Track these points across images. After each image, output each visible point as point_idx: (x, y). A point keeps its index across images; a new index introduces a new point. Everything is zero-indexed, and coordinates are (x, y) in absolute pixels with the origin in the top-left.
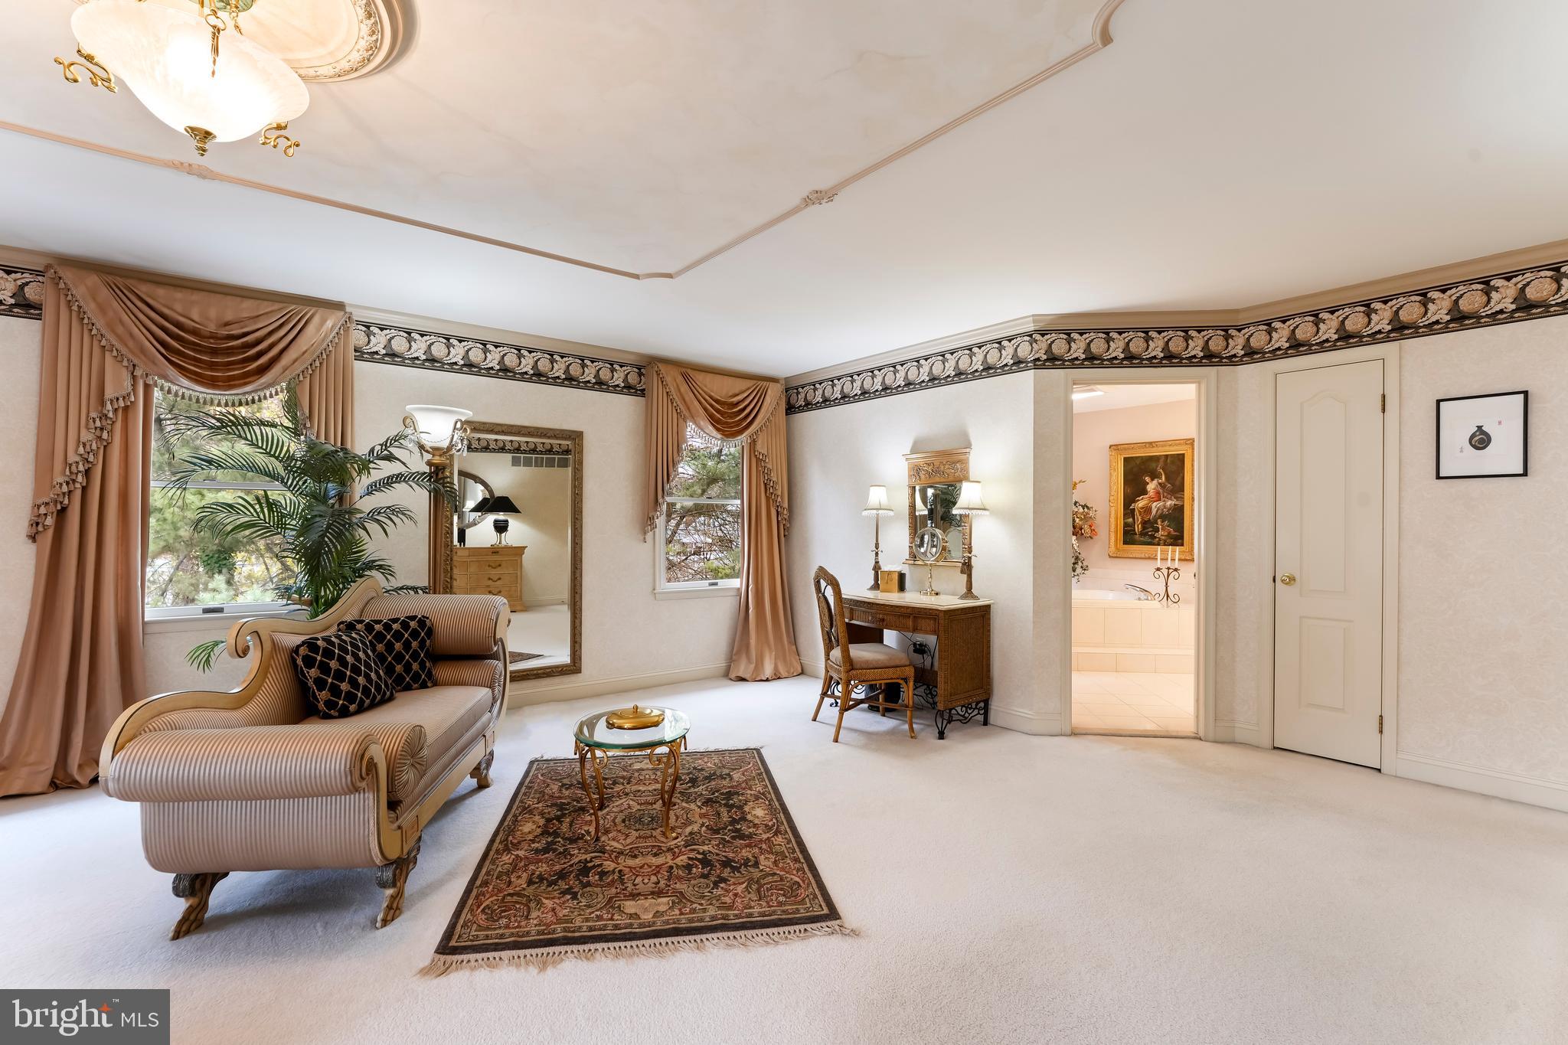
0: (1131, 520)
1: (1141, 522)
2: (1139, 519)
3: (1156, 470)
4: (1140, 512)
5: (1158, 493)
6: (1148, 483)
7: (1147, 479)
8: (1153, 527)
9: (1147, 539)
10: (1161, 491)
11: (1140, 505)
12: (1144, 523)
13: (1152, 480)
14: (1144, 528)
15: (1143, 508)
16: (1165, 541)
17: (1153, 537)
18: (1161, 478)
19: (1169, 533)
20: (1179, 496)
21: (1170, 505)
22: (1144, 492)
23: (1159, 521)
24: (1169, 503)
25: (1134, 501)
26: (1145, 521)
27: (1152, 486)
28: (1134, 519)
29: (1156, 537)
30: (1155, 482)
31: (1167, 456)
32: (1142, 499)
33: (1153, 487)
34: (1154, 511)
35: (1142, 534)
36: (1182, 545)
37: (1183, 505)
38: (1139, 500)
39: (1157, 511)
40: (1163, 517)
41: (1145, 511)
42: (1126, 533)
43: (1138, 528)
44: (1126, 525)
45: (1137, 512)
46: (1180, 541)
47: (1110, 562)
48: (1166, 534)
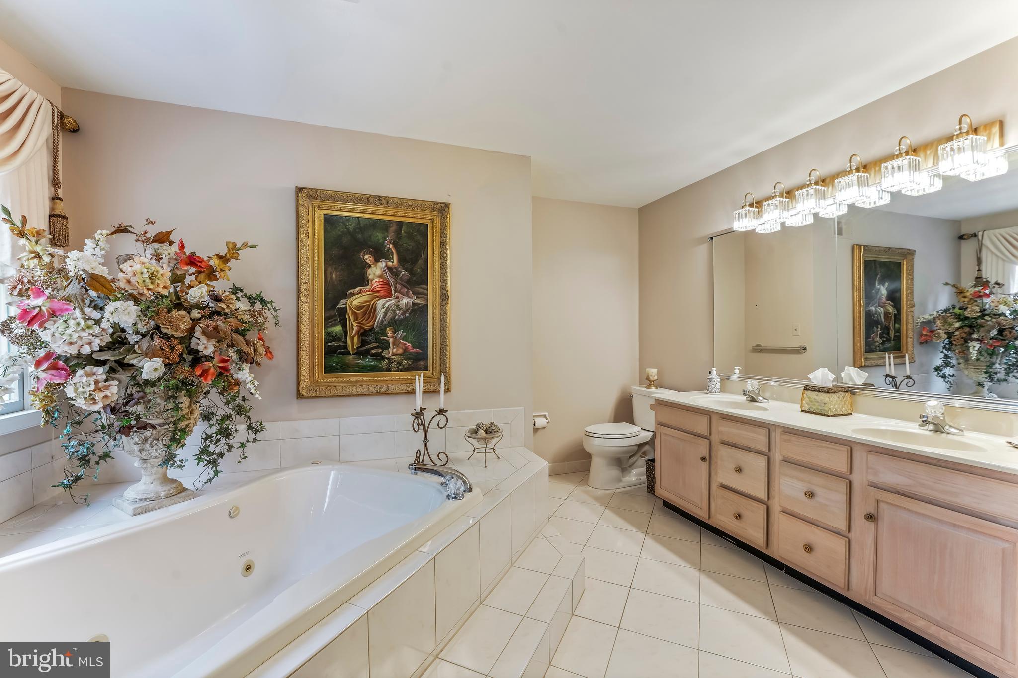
0: (338, 329)
1: (358, 332)
2: (354, 327)
3: (383, 244)
4: (355, 314)
5: (387, 283)
6: (370, 266)
7: (368, 258)
8: (378, 340)
9: (368, 361)
10: (392, 280)
11: (356, 303)
12: (364, 334)
13: (377, 261)
14: (363, 343)
15: (359, 308)
16: (399, 363)
17: (379, 357)
18: (391, 260)
19: (405, 349)
20: (421, 290)
21: (407, 304)
22: (363, 280)
23: (389, 331)
24: (404, 301)
25: (345, 296)
26: (366, 331)
27: (376, 271)
28: (344, 326)
29: (383, 358)
30: (382, 264)
31: (400, 224)
32: (360, 292)
33: (378, 272)
34: (380, 315)
35: (359, 353)
36: (426, 368)
37: (428, 305)
38: (353, 294)
39: (385, 314)
40: (395, 324)
41: (364, 314)
42: (329, 352)
43: (353, 342)
44: (330, 337)
45: (350, 314)
46: (422, 362)
47: (296, 407)
48: (400, 351)
